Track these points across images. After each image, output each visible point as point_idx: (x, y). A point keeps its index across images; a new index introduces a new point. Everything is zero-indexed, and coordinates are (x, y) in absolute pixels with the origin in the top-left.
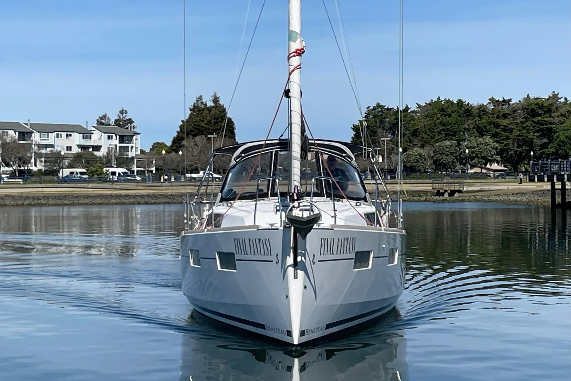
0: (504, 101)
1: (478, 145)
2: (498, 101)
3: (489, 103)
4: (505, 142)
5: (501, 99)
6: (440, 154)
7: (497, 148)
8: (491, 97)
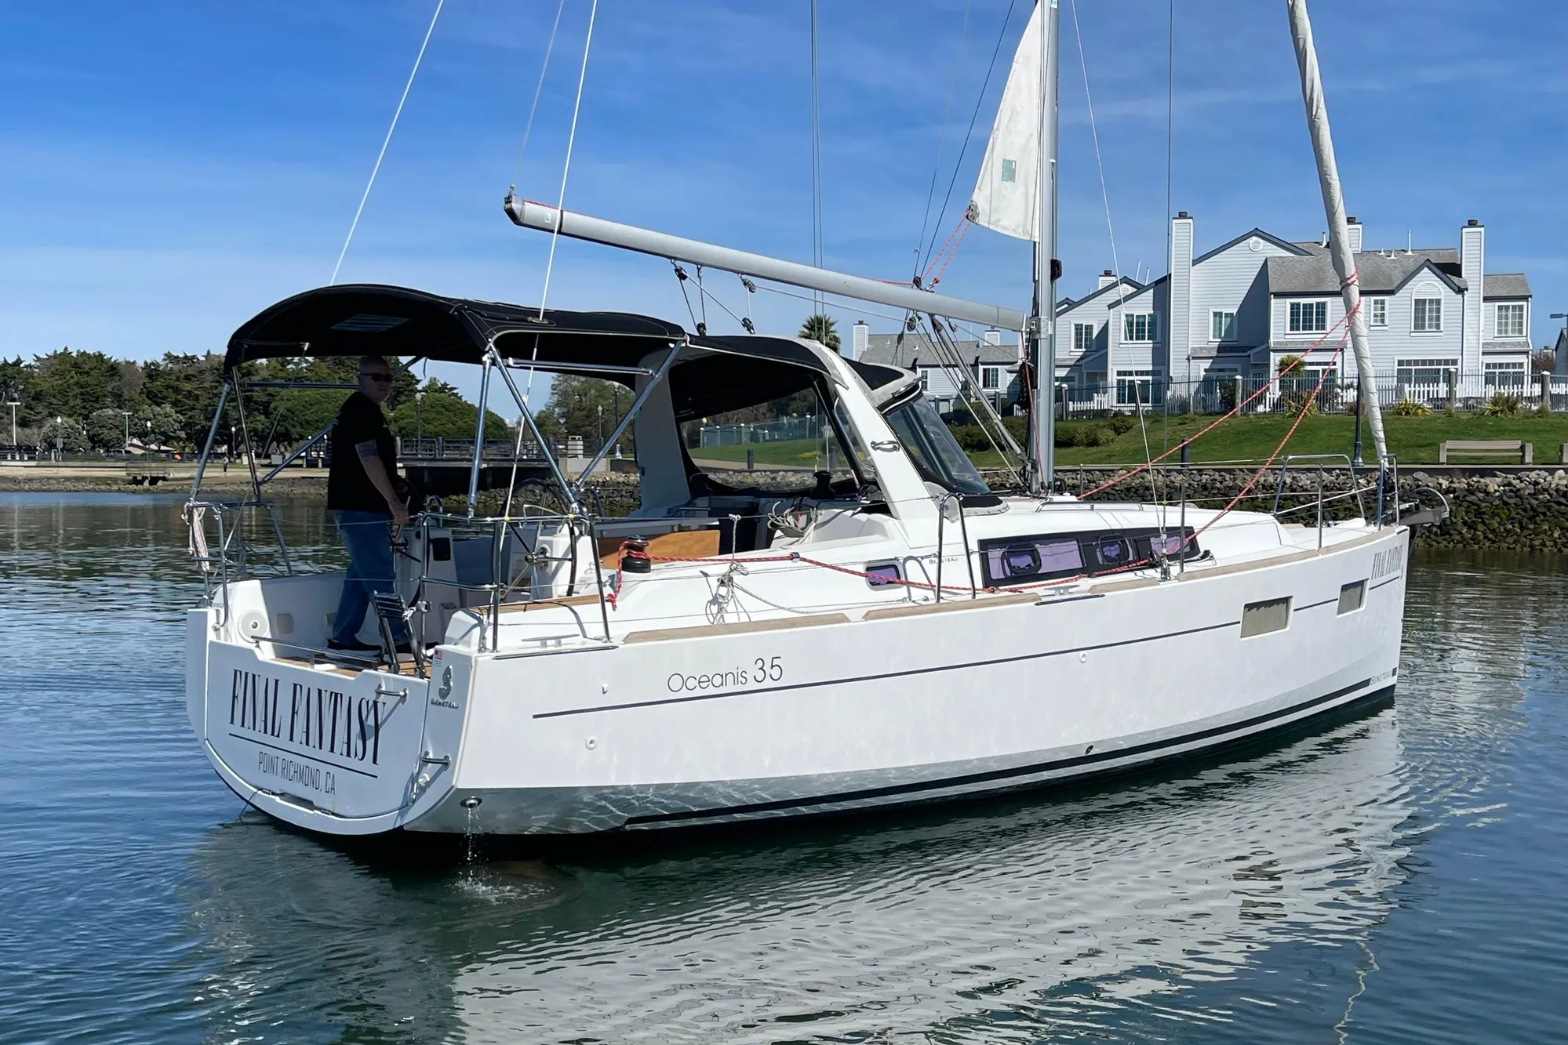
0: (186, 357)
1: (154, 416)
2: (177, 357)
3: (164, 360)
4: (190, 414)
5: (181, 356)
6: (100, 427)
7: (180, 422)
8: (166, 352)
